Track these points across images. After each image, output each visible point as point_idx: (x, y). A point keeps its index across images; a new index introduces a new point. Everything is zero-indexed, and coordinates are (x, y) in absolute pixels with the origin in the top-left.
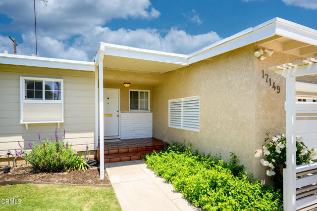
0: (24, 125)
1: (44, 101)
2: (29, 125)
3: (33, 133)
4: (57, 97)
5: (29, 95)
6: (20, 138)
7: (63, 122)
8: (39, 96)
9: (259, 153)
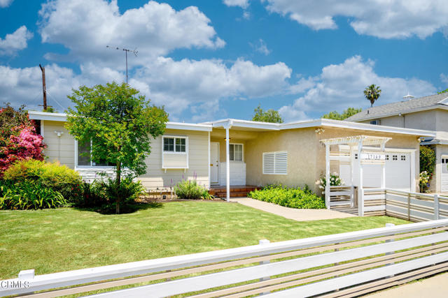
0: (164, 170)
1: (175, 152)
2: (168, 170)
3: (169, 175)
4: (184, 150)
5: (166, 149)
6: (161, 179)
7: (188, 168)
8: (172, 149)
9: (318, 182)
